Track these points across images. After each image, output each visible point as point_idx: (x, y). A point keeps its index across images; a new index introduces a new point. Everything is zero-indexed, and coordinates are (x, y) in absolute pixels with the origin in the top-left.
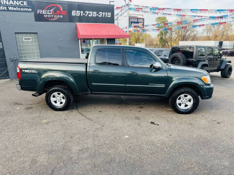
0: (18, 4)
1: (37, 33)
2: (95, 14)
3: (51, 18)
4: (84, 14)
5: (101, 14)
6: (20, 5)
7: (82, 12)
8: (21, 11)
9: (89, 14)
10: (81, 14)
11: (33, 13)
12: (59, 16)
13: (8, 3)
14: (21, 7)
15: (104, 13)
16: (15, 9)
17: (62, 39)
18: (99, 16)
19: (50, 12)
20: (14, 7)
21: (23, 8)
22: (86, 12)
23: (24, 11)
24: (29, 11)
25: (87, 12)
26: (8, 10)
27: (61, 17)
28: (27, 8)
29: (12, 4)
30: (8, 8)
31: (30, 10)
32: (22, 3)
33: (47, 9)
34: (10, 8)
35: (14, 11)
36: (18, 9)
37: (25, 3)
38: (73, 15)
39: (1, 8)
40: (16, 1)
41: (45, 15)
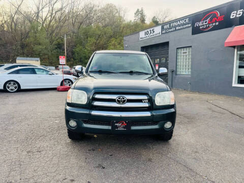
0: (182, 23)
1: (191, 47)
3: (206, 28)
8: (184, 28)
11: (191, 28)
12: (214, 24)
13: (176, 25)
17: (213, 50)
19: (206, 22)
20: (179, 26)
21: (185, 25)
23: (186, 28)
24: (189, 27)
26: (176, 30)
27: (217, 24)
28: (187, 24)
29: (178, 24)
30: (175, 29)
31: (190, 25)
32: (185, 21)
33: (204, 20)
34: (177, 28)
35: (179, 29)
36: (182, 27)
37: (187, 20)
38: (231, 17)
39: (172, 30)
40: (181, 20)
41: (201, 26)
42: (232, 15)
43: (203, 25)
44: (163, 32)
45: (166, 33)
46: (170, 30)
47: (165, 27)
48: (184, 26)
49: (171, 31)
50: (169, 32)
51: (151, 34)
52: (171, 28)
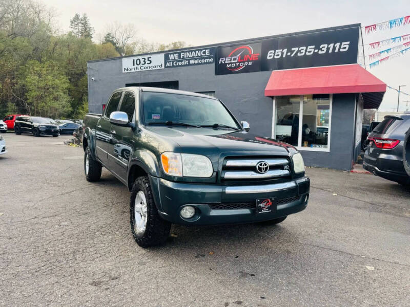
0: (199, 55)
1: (214, 92)
2: (311, 50)
3: (236, 68)
4: (289, 54)
5: (325, 49)
6: (201, 55)
7: (285, 51)
8: (202, 64)
9: (299, 51)
10: (282, 54)
11: (214, 64)
12: (246, 64)
13: (190, 56)
14: (202, 59)
15: (331, 46)
16: (196, 62)
17: (245, 100)
18: (320, 52)
19: (235, 59)
20: (196, 59)
21: (205, 59)
22: (293, 49)
23: (205, 63)
24: (210, 63)
25: (296, 49)
26: (189, 64)
27: (250, 63)
28: (208, 58)
29: (193, 56)
30: (189, 62)
31: (212, 60)
32: (204, 53)
33: (232, 56)
34: (192, 62)
35: (194, 64)
36: (199, 61)
37: (207, 52)
38: (268, 58)
39: (184, 63)
40: (198, 50)
41: (229, 64)
42: (269, 55)
43: (231, 63)
44: (168, 64)
45: (173, 66)
46: (180, 63)
47: (171, 57)
48: (203, 61)
49: (182, 66)
50: (179, 66)
51: (146, 65)
52: (182, 61)
